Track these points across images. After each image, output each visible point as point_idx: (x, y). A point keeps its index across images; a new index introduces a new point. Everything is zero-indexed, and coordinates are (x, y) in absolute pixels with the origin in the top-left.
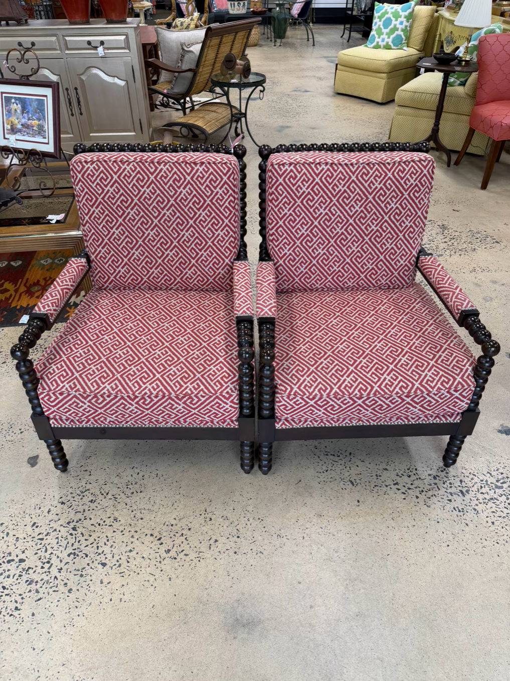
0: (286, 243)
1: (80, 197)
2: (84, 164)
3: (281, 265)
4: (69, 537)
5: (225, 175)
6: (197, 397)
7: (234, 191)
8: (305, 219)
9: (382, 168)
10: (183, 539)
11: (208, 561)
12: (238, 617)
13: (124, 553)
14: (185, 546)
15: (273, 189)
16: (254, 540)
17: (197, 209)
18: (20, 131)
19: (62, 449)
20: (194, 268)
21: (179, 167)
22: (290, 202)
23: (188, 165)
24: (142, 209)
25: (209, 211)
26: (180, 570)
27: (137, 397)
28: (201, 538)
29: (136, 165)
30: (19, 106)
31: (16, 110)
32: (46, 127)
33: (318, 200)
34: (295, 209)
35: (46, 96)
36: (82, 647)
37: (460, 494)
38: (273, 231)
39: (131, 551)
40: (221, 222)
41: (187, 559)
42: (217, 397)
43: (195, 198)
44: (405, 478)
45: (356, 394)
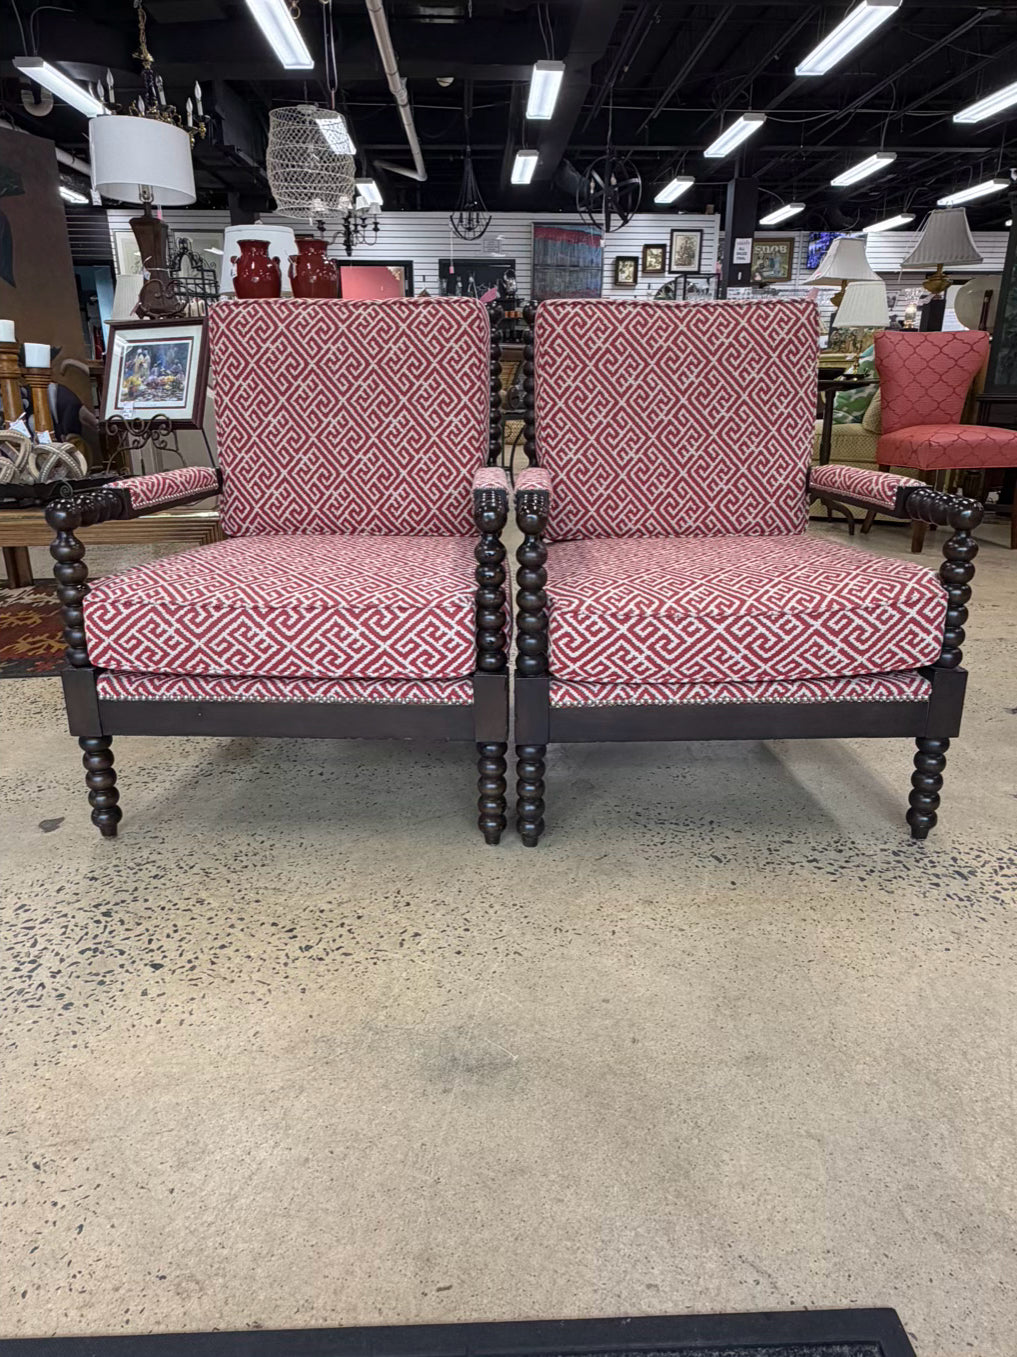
0: (570, 440)
1: (218, 364)
2: (233, 307)
3: (562, 481)
4: (92, 925)
5: (465, 319)
6: (392, 612)
7: (480, 350)
8: (603, 396)
9: (729, 314)
10: (343, 931)
11: (395, 964)
12: (457, 1054)
13: (206, 950)
14: (347, 943)
15: (546, 347)
16: (501, 935)
17: (415, 377)
18: (142, 394)
19: (109, 757)
20: (404, 485)
21: (389, 311)
22: (576, 366)
23: (403, 308)
24: (321, 380)
25: (435, 380)
26: (329, 976)
27: (275, 609)
28: (383, 931)
29: (318, 309)
30: (148, 357)
31: (141, 365)
32: (185, 383)
33: (624, 362)
34: (584, 378)
35: (191, 338)
36: (67, 1100)
37: (956, 876)
38: (547, 420)
39: (223, 947)
40: (456, 401)
41: (348, 960)
42: (431, 612)
43: (412, 359)
44: (833, 854)
45: (712, 611)
